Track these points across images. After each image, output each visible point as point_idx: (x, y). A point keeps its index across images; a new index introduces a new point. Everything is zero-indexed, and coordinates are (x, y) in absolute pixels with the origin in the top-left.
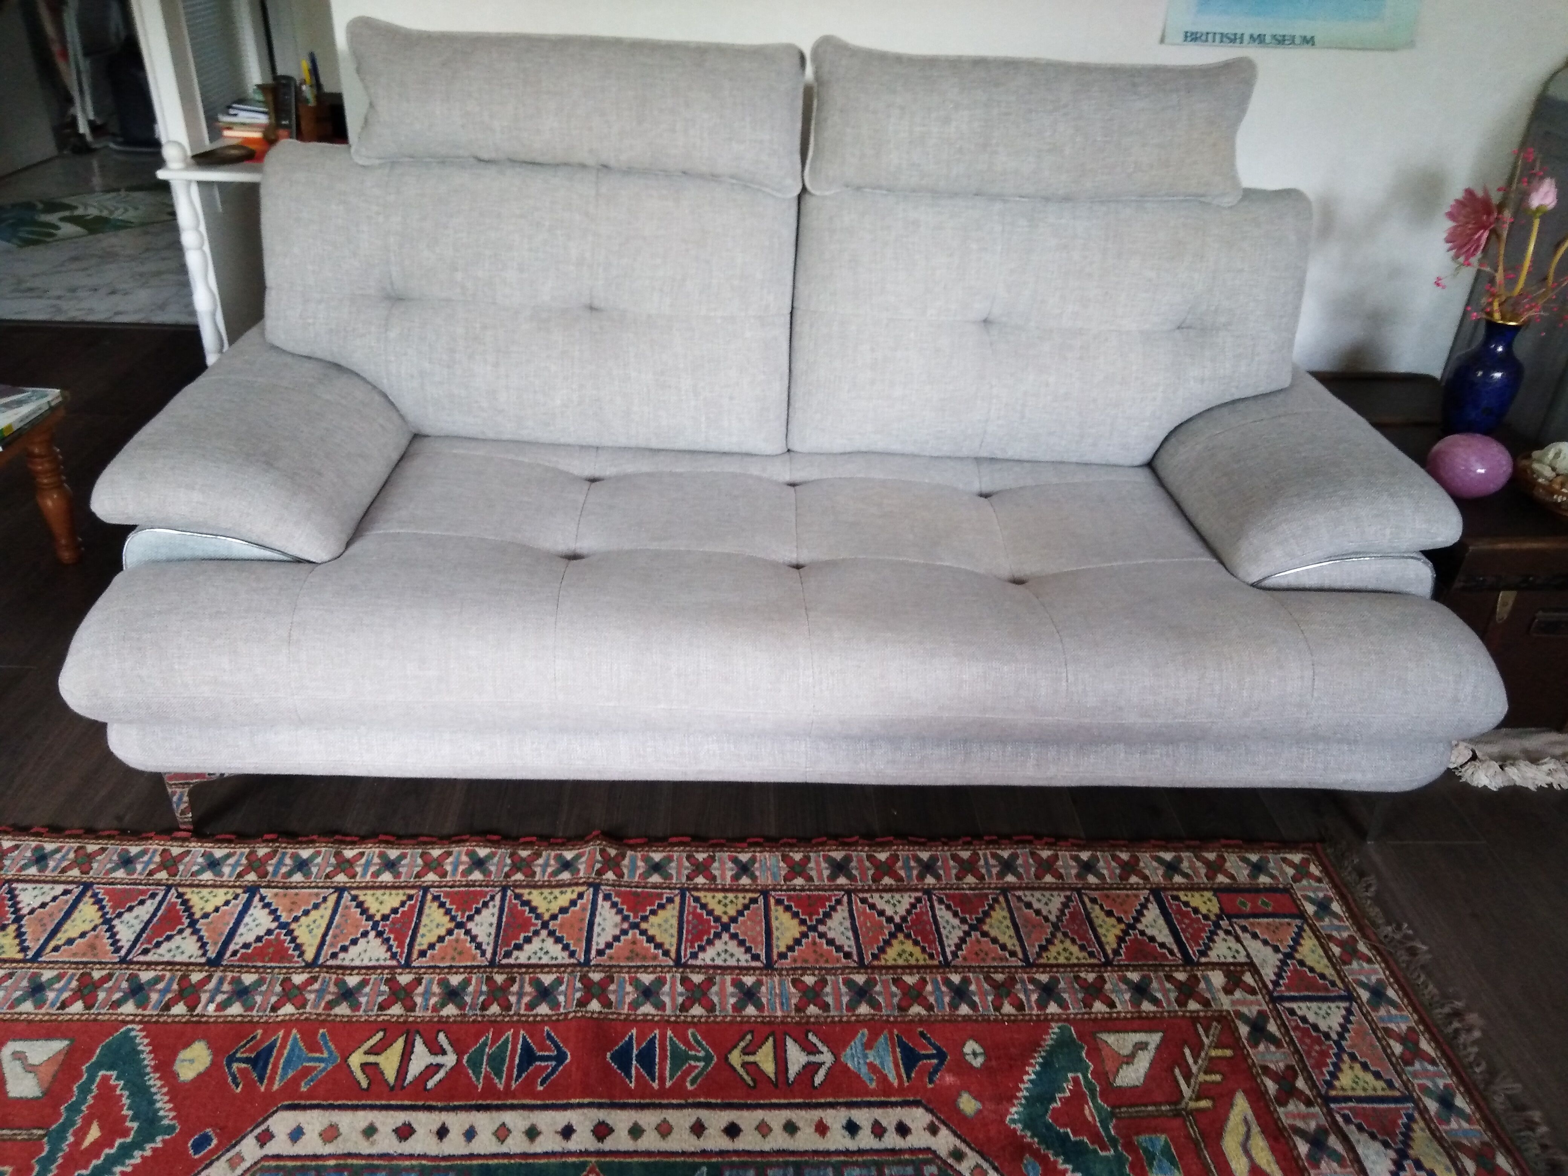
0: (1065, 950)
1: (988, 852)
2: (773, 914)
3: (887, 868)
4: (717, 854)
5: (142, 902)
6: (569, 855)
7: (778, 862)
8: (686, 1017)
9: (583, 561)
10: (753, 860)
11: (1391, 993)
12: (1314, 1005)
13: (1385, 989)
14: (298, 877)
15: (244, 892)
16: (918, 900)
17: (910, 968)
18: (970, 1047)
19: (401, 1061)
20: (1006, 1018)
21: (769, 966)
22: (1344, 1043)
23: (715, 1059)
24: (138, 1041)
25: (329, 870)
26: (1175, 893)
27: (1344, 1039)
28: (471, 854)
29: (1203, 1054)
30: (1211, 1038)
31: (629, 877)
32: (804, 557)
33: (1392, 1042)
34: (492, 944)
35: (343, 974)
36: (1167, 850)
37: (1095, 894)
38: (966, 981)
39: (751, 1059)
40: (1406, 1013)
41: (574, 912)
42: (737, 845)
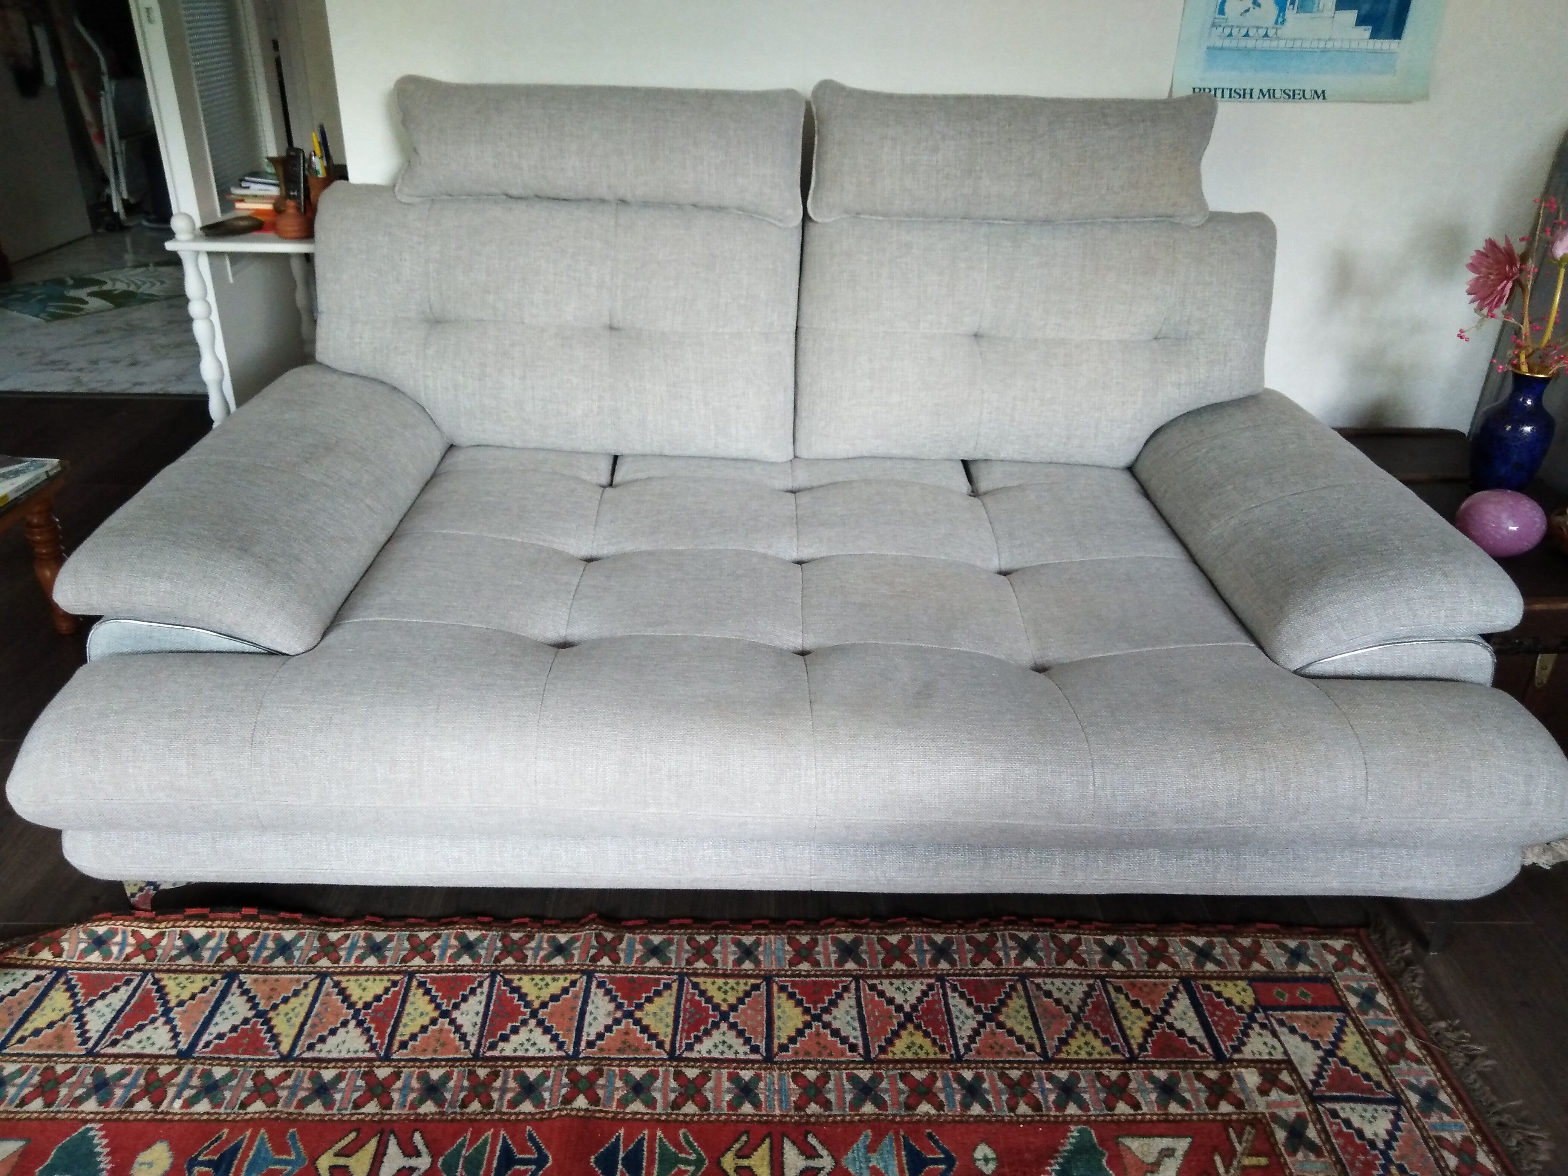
0: (1087, 1044)
1: (1006, 933)
2: (776, 1002)
3: (898, 953)
4: (720, 937)
5: (116, 989)
6: (563, 938)
7: (783, 946)
8: (677, 1115)
9: (574, 649)
10: (757, 943)
11: (1443, 1097)
12: (1359, 1107)
13: (1437, 1092)
14: (279, 962)
15: (223, 978)
16: (931, 987)
17: (918, 1063)
18: (982, 1151)
19: (373, 1165)
20: (1021, 1119)
21: (769, 1059)
22: (1391, 1153)
23: (707, 1162)
24: (96, 1141)
25: (311, 954)
26: (1207, 982)
27: (1392, 1148)
28: (461, 937)
29: (1235, 1163)
30: (1244, 1144)
31: (626, 962)
32: (810, 643)
33: (1446, 1154)
34: (476, 1037)
35: (319, 1068)
36: (1198, 934)
37: (1120, 982)
38: (979, 1078)
39: (745, 1162)
40: (1460, 1121)
41: (565, 999)
42: (742, 926)
